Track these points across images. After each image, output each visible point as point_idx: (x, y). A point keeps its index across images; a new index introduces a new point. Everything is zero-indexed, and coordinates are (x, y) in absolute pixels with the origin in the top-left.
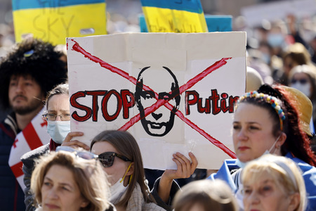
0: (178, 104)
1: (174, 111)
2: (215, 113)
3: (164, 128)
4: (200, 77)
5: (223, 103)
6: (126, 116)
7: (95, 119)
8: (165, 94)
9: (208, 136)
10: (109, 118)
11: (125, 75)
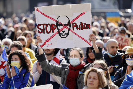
0: (70, 27)
1: (69, 30)
2: (82, 29)
3: (66, 35)
4: (77, 18)
5: (84, 26)
6: (53, 32)
7: (44, 33)
8: (66, 24)
9: (80, 37)
10: (48, 33)
11: (53, 19)
